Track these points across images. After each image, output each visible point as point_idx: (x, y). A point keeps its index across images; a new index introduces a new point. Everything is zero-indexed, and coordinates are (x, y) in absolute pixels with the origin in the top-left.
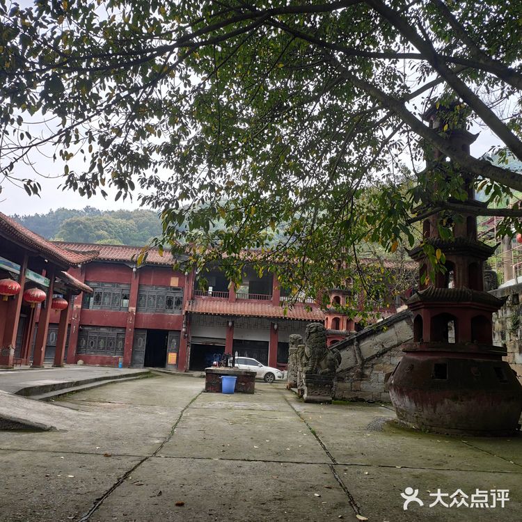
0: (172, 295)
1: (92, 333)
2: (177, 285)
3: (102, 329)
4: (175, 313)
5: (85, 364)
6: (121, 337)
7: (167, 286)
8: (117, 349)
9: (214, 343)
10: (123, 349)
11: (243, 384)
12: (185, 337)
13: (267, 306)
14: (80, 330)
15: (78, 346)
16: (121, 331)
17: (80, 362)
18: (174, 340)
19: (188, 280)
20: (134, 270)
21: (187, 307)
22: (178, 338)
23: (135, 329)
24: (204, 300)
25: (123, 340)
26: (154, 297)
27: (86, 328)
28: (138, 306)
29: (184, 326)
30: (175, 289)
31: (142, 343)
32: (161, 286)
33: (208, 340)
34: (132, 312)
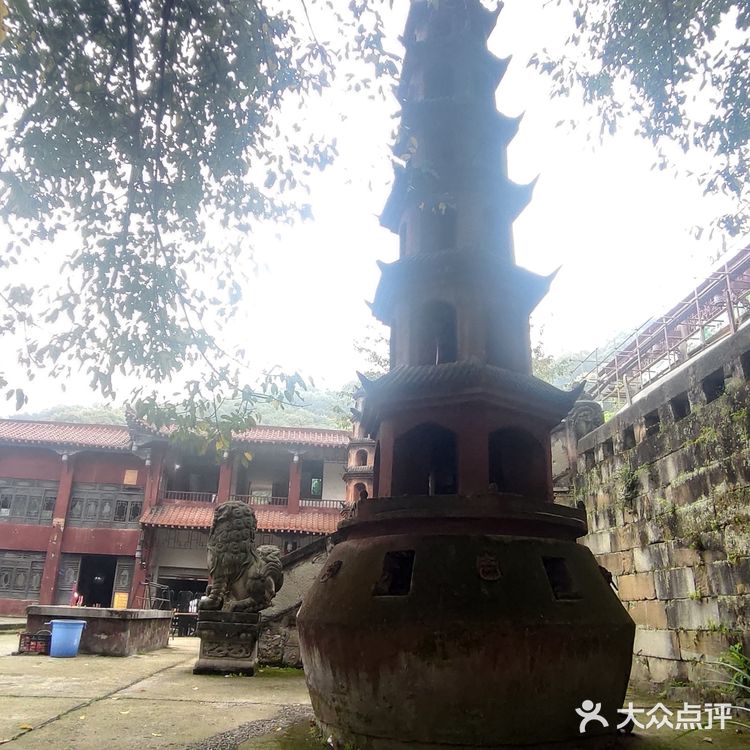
0: (124, 498)
2: (135, 483)
3: (7, 555)
4: (130, 528)
6: (38, 567)
7: (118, 483)
8: (30, 587)
9: (196, 577)
10: (39, 588)
11: (104, 637)
12: (142, 566)
13: (278, 514)
16: (38, 557)
18: (125, 572)
19: (151, 474)
20: (64, 458)
21: (147, 517)
22: (131, 569)
23: (62, 553)
24: (177, 506)
25: (41, 572)
26: (96, 502)
28: (68, 516)
29: (139, 548)
30: (130, 488)
31: (73, 578)
32: (108, 484)
33: (187, 573)
34: (59, 526)
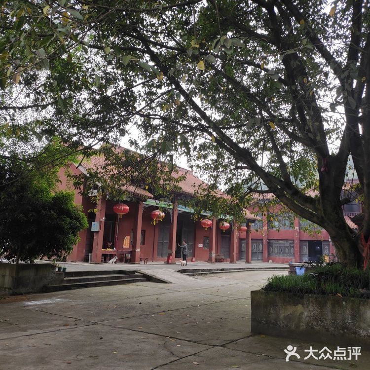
1: (275, 244)
3: (280, 241)
5: (273, 262)
6: (292, 246)
8: (291, 253)
10: (294, 253)
14: (268, 243)
15: (269, 252)
16: (292, 242)
17: (270, 261)
18: (326, 247)
22: (329, 245)
23: (300, 240)
25: (294, 248)
27: (272, 241)
28: (300, 226)
31: (306, 250)
34: (297, 230)
